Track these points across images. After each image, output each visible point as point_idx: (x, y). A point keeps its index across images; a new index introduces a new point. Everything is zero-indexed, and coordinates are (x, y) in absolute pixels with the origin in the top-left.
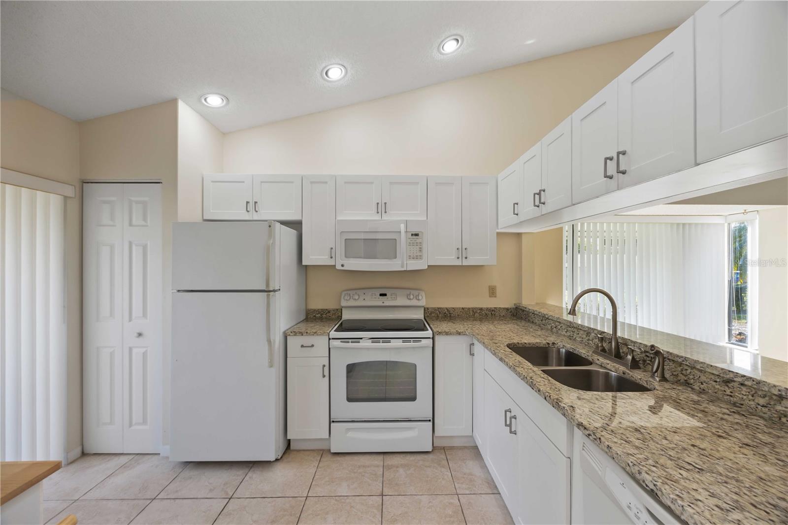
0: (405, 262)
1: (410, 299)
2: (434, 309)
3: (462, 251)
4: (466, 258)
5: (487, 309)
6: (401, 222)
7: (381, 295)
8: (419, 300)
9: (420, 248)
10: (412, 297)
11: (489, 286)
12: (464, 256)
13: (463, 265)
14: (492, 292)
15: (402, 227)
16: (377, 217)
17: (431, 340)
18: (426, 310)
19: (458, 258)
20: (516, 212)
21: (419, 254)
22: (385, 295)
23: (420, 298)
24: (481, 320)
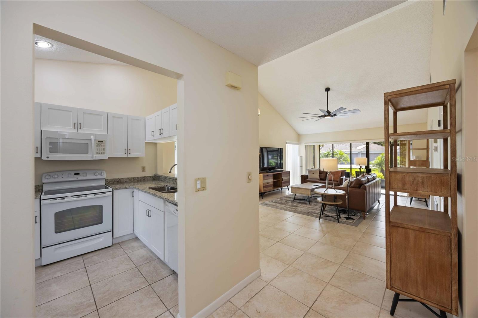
0: (94, 156)
1: (96, 175)
2: (112, 180)
3: (127, 150)
4: (130, 153)
5: (141, 177)
6: (92, 134)
7: (75, 174)
8: (102, 175)
9: (104, 148)
10: (97, 174)
11: (142, 167)
12: (129, 152)
13: (128, 156)
14: (143, 169)
15: (92, 137)
16: (75, 131)
17: (112, 192)
18: (106, 180)
19: (126, 153)
20: (153, 135)
21: (103, 151)
22: (79, 174)
23: (103, 174)
24: (137, 182)
